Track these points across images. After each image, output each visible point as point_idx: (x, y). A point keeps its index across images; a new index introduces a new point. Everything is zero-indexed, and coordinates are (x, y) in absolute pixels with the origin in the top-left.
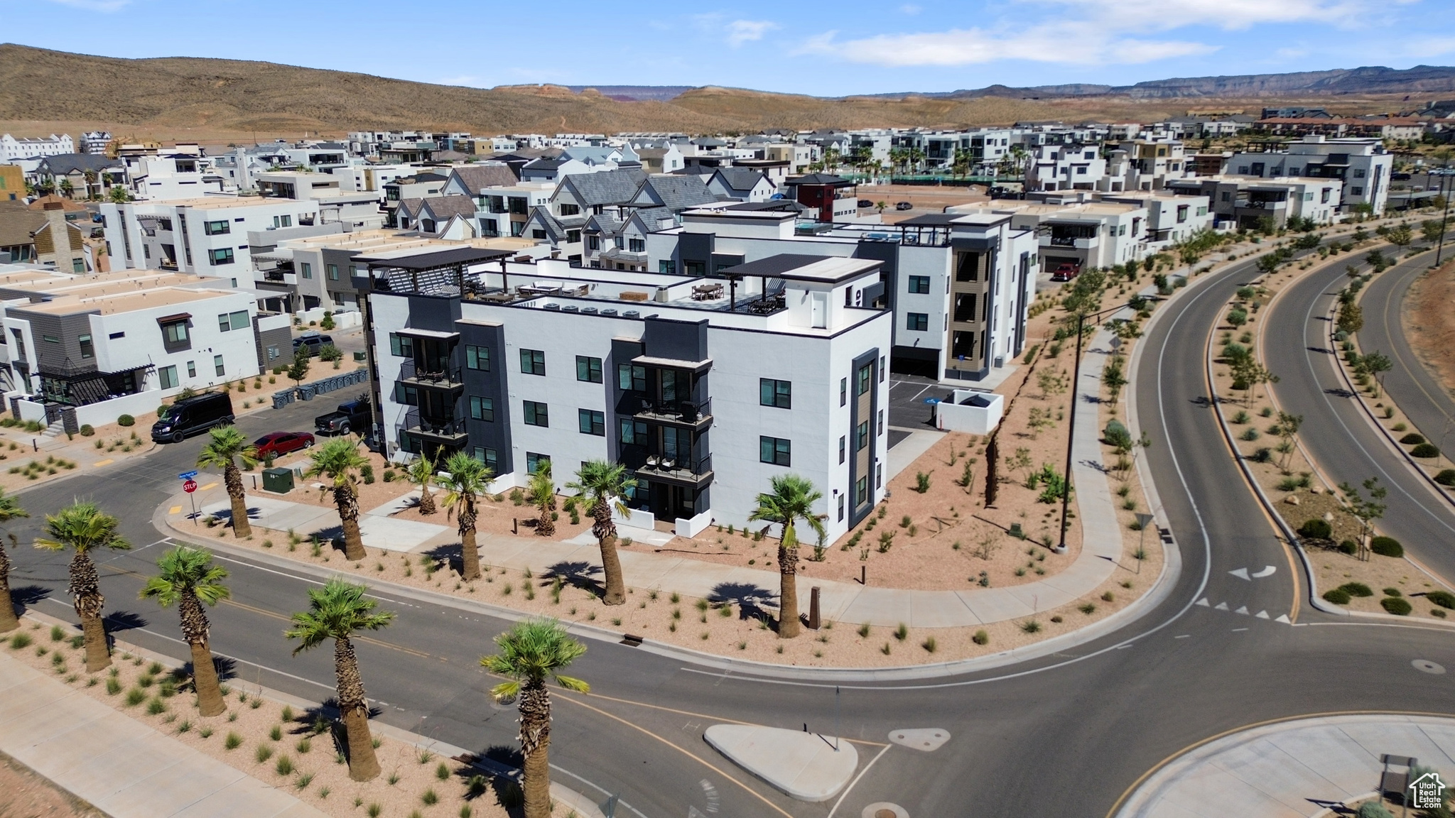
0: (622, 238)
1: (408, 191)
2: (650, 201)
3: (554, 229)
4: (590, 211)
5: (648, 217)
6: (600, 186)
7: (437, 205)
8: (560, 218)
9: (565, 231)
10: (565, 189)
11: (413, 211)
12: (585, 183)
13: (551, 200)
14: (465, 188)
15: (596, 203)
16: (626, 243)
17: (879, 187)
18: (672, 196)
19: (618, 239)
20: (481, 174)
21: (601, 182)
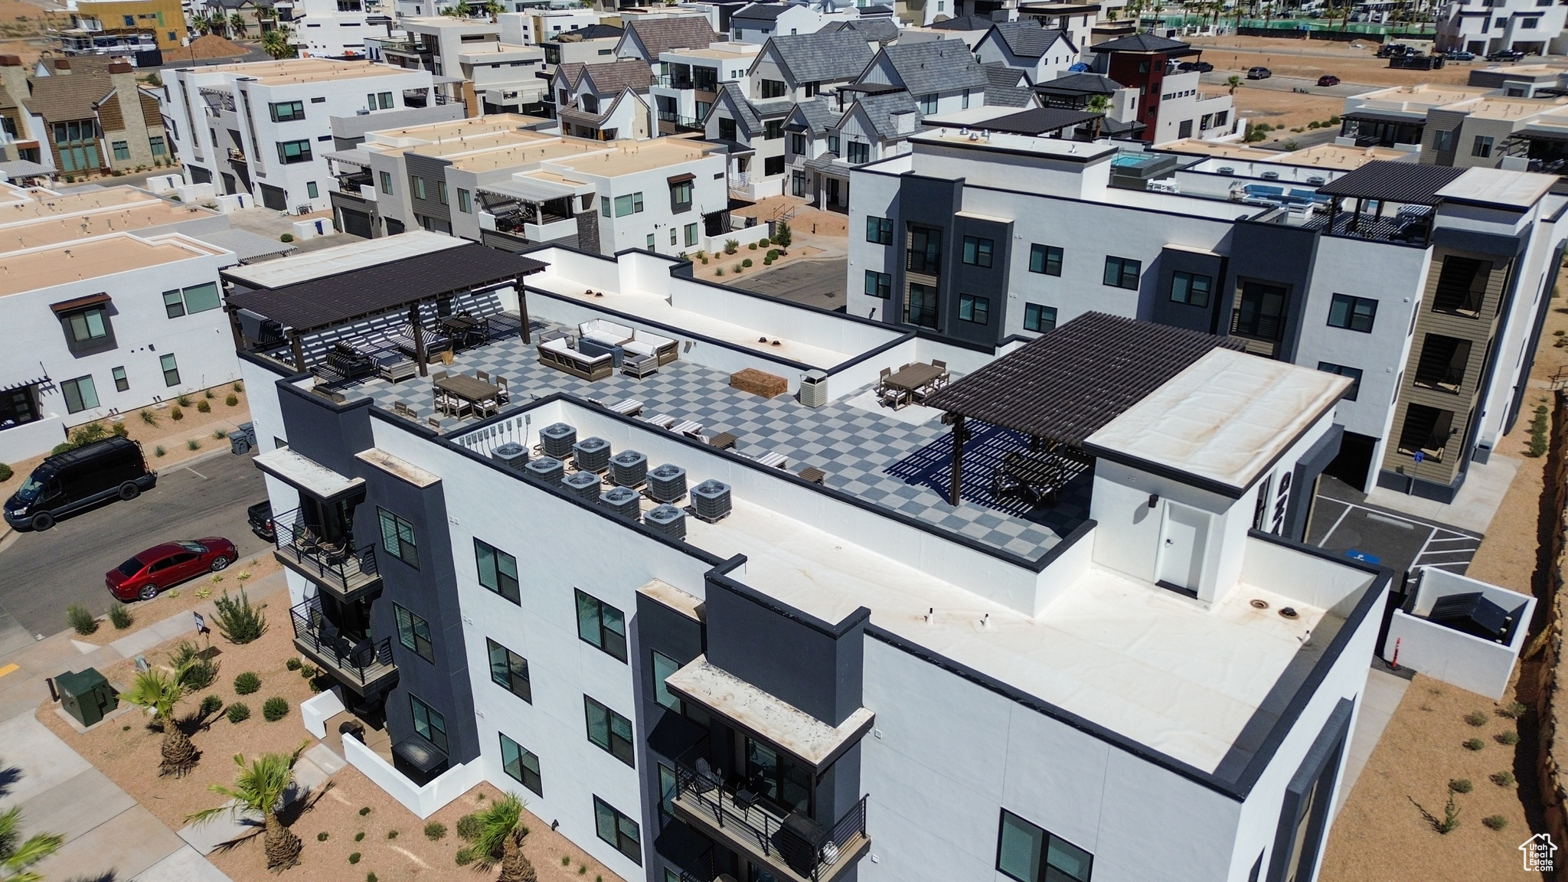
0: (838, 139)
1: (574, 53)
2: (885, 81)
3: (747, 119)
4: (802, 91)
5: (878, 109)
6: (819, 53)
7: (601, 74)
8: (758, 102)
9: (763, 122)
10: (768, 57)
11: (572, 80)
12: (798, 48)
13: (750, 72)
14: (644, 49)
15: (809, 79)
16: (844, 148)
17: (1219, 39)
18: (919, 74)
19: (833, 140)
20: (666, 28)
21: (821, 48)
